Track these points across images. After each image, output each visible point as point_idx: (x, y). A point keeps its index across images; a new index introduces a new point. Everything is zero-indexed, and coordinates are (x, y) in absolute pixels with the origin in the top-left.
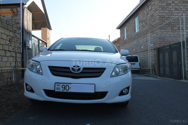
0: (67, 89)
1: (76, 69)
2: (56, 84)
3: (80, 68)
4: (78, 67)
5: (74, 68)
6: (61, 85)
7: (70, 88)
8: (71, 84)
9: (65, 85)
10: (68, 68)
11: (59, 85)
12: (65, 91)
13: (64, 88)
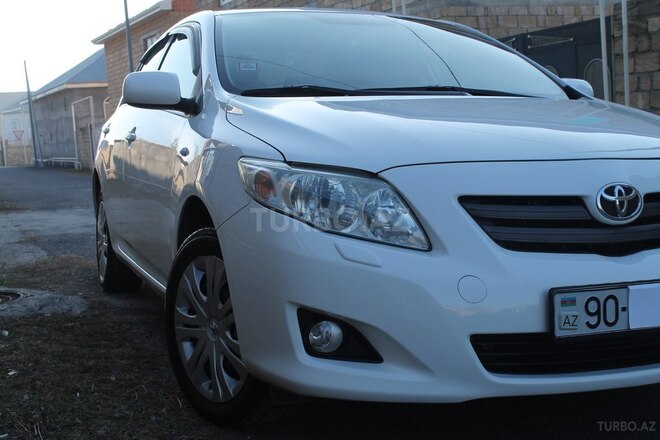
0: (611, 319)
1: (622, 203)
2: (558, 298)
3: (637, 198)
4: (628, 190)
5: (612, 198)
6: (582, 298)
7: (624, 309)
8: (624, 285)
9: (602, 295)
10: (577, 201)
11: (573, 302)
12: (602, 328)
13: (597, 313)
